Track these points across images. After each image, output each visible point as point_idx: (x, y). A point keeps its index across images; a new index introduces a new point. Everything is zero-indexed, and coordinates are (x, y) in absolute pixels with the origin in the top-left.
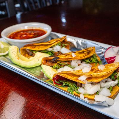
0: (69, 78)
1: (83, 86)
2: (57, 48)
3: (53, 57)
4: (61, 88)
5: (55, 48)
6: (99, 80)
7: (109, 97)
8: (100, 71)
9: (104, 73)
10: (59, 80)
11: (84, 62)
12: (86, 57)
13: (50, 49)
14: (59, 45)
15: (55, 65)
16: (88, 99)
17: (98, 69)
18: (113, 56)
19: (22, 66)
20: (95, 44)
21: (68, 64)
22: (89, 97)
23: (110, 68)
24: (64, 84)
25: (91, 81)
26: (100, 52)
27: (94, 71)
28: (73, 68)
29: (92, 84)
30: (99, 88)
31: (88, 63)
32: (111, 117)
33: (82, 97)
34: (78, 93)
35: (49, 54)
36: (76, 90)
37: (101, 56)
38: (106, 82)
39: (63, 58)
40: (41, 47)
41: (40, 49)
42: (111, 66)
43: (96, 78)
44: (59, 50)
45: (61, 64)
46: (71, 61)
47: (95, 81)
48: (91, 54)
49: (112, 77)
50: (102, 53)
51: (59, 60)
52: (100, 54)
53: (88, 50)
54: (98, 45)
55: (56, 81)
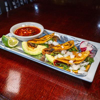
0: (64, 62)
1: (71, 66)
2: (51, 42)
3: (51, 49)
4: (59, 67)
5: (49, 42)
6: (80, 62)
7: (85, 71)
8: (80, 57)
9: (82, 58)
10: (57, 63)
11: (68, 51)
12: (69, 48)
13: (46, 43)
14: (51, 40)
15: (52, 53)
16: (75, 73)
17: (78, 56)
18: (85, 47)
19: (31, 55)
20: (73, 38)
21: (60, 53)
22: (75, 71)
23: (84, 55)
24: (61, 65)
25: (75, 63)
26: (76, 44)
27: (76, 57)
28: (63, 55)
29: (76, 64)
30: (80, 66)
31: (71, 51)
32: (87, 81)
33: (71, 72)
34: (69, 70)
35: (46, 46)
36: (67, 68)
37: (77, 46)
38: (83, 63)
39: (56, 49)
40: (40, 41)
41: (40, 43)
42: (84, 53)
43: (78, 61)
44: (52, 43)
45: (55, 52)
46: (61, 51)
47: (77, 63)
48: (72, 46)
49: (86, 60)
50: (78, 44)
51: (55, 50)
52: (76, 45)
53: (70, 43)
54: (75, 39)
55: (55, 64)
